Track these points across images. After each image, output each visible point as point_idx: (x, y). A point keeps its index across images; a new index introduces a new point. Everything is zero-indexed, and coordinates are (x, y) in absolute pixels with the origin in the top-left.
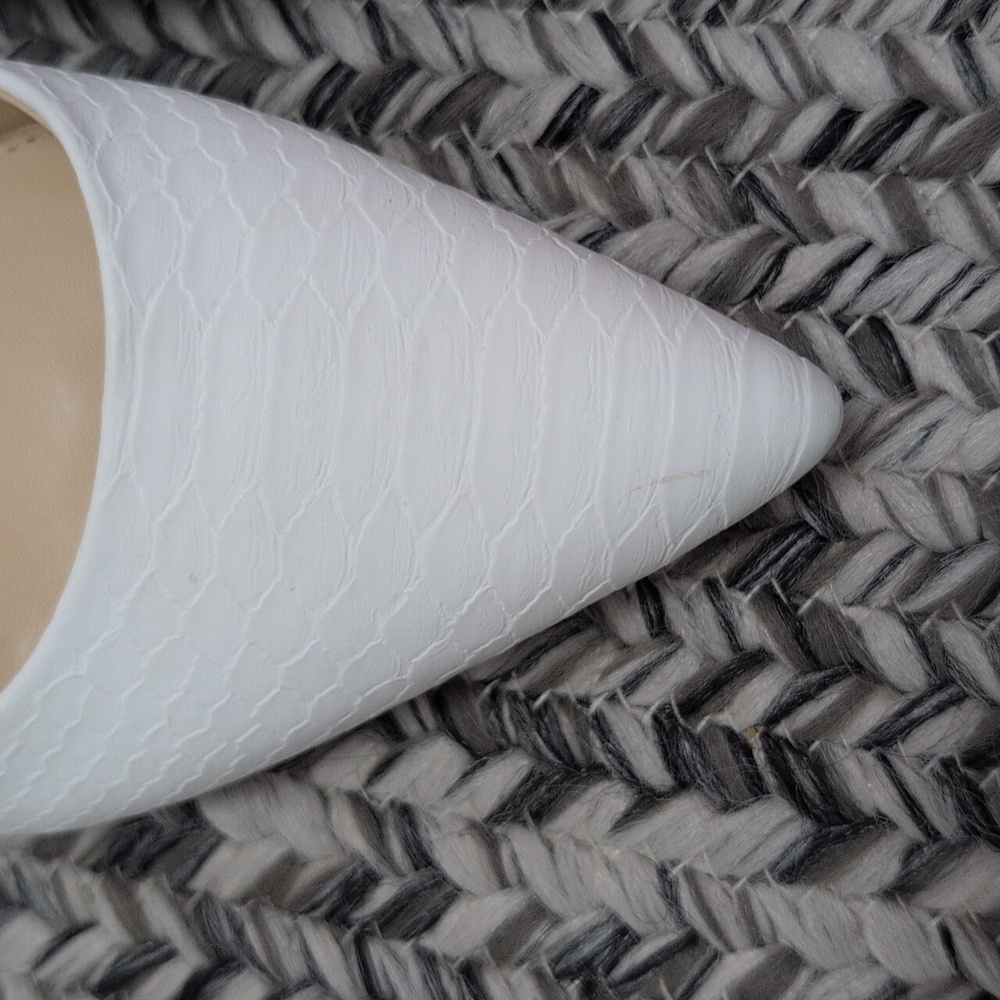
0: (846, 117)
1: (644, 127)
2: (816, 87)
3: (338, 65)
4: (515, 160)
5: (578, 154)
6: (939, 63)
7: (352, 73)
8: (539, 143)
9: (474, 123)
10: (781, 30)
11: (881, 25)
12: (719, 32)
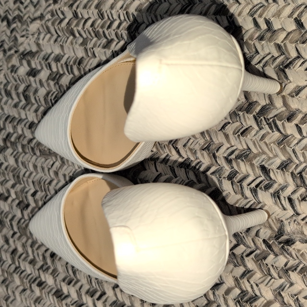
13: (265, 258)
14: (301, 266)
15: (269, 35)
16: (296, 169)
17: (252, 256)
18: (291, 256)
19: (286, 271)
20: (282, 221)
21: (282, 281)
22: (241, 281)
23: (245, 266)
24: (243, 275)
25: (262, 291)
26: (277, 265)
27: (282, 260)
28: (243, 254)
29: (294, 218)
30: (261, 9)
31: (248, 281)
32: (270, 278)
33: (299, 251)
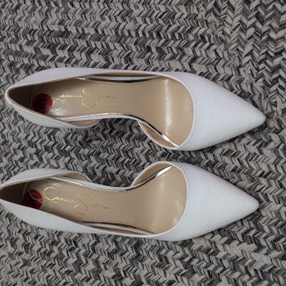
0: (263, 172)
1: (242, 171)
2: (260, 169)
3: (210, 160)
4: (228, 173)
5: (235, 173)
6: (273, 168)
7: (211, 161)
8: (231, 171)
9: (224, 168)
10: (257, 162)
11: (268, 163)
12: (250, 162)
13: (79, 151)
14: (95, 152)
15: (83, 36)
17: (74, 150)
18: (91, 148)
19: (89, 156)
20: (87, 131)
21: (87, 161)
22: (68, 165)
23: (70, 156)
24: (69, 161)
25: (78, 168)
26: (84, 154)
27: (86, 151)
28: (69, 150)
29: (93, 128)
30: (80, 23)
31: (71, 164)
32: (81, 160)
33: (94, 145)
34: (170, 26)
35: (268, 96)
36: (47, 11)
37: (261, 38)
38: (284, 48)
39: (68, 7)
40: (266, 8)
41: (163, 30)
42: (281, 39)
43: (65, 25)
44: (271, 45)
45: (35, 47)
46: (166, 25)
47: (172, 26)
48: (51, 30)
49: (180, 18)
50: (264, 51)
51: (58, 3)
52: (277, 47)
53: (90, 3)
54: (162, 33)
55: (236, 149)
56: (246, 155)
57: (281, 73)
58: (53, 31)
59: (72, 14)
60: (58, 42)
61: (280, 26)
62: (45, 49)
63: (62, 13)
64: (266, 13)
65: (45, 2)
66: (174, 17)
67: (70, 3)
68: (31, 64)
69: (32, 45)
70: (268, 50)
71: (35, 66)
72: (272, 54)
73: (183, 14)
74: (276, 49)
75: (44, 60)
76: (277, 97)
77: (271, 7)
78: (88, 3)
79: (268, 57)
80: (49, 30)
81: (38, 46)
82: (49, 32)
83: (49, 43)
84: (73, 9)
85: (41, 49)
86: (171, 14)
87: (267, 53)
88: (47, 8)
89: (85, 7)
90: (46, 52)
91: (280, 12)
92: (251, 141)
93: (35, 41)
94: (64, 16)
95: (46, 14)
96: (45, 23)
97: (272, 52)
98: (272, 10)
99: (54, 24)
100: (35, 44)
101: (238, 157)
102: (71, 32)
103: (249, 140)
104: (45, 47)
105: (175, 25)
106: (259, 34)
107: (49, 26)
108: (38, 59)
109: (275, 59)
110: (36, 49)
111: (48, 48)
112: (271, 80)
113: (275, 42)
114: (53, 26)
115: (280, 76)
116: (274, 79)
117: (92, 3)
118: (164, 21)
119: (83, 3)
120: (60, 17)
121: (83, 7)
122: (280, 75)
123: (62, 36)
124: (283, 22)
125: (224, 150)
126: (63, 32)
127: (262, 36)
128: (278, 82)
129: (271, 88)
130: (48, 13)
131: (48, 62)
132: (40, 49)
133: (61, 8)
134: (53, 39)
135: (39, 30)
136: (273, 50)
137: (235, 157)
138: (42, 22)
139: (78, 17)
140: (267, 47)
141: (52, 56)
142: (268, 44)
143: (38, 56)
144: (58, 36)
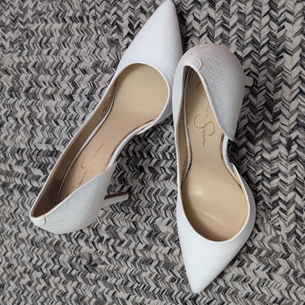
0: (277, 299)
1: (255, 297)
2: (273, 295)
3: (221, 286)
4: (241, 299)
5: (248, 299)
6: (286, 295)
7: (222, 287)
8: (244, 297)
9: (237, 295)
10: (268, 288)
11: (280, 289)
12: (262, 288)
13: (86, 275)
14: (102, 277)
16: (94, 226)
17: (80, 275)
18: (97, 272)
19: (96, 281)
20: (91, 254)
21: (95, 286)
22: (77, 289)
23: (77, 281)
24: (77, 286)
25: (87, 293)
26: (91, 278)
27: (93, 276)
28: (76, 274)
29: (96, 252)
31: (80, 288)
32: (89, 285)
33: (100, 269)
34: (160, 145)
35: (270, 220)
36: (32, 129)
37: (255, 159)
38: (280, 170)
39: (53, 125)
40: (256, 127)
41: (153, 150)
42: (275, 159)
43: (53, 144)
44: (266, 166)
45: (25, 166)
46: (156, 144)
47: (161, 145)
48: (40, 149)
49: (168, 137)
50: (260, 172)
51: (42, 121)
52: (273, 168)
53: (75, 121)
54: (153, 152)
55: (246, 274)
56: (257, 280)
57: (280, 195)
58: (42, 150)
59: (58, 133)
60: (48, 162)
61: (273, 146)
62: (36, 169)
63: (48, 131)
64: (257, 133)
65: (29, 119)
66: (162, 136)
67: (55, 122)
68: (24, 185)
69: (22, 164)
70: (263, 171)
71: (28, 186)
72: (268, 176)
73: (171, 133)
74: (271, 170)
75: (37, 181)
76: (280, 220)
77: (260, 126)
78: (73, 121)
79: (264, 178)
80: (37, 149)
81: (28, 166)
82: (37, 151)
83: (39, 162)
84: (59, 127)
85: (32, 169)
86: (159, 133)
87: (262, 174)
88: (31, 126)
89: (71, 126)
90: (37, 172)
91: (270, 131)
92: (260, 266)
93: (24, 161)
94: (50, 134)
95: (31, 133)
96: (32, 142)
97: (268, 173)
98: (262, 129)
99: (41, 143)
100: (25, 164)
101: (249, 283)
102: (59, 151)
103: (257, 265)
104: (35, 167)
105: (164, 145)
106: (252, 154)
107: (36, 145)
108: (30, 180)
109: (271, 180)
110: (26, 168)
111: (39, 168)
112: (271, 203)
113: (270, 162)
114: (41, 144)
115: (280, 199)
116: (274, 202)
117: (77, 122)
118: (153, 141)
119: (67, 121)
120: (47, 136)
121: (69, 126)
122: (279, 197)
123: (51, 155)
124: (276, 142)
125: (234, 275)
126: (52, 151)
127: (255, 156)
128: (278, 204)
129: (272, 212)
130: (33, 132)
131: (41, 182)
132: (30, 169)
133: (46, 126)
134: (42, 158)
135: (27, 149)
136: (269, 171)
137: (246, 283)
138: (29, 141)
139: (65, 136)
140: (262, 168)
141: (43, 176)
142: (262, 164)
143: (30, 176)
144: (48, 155)
